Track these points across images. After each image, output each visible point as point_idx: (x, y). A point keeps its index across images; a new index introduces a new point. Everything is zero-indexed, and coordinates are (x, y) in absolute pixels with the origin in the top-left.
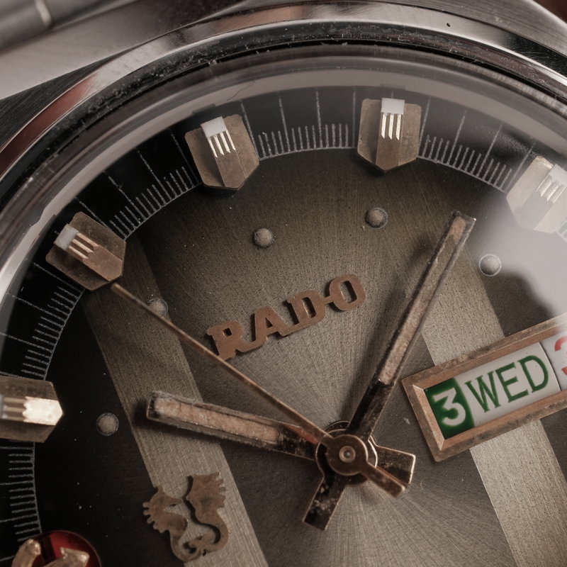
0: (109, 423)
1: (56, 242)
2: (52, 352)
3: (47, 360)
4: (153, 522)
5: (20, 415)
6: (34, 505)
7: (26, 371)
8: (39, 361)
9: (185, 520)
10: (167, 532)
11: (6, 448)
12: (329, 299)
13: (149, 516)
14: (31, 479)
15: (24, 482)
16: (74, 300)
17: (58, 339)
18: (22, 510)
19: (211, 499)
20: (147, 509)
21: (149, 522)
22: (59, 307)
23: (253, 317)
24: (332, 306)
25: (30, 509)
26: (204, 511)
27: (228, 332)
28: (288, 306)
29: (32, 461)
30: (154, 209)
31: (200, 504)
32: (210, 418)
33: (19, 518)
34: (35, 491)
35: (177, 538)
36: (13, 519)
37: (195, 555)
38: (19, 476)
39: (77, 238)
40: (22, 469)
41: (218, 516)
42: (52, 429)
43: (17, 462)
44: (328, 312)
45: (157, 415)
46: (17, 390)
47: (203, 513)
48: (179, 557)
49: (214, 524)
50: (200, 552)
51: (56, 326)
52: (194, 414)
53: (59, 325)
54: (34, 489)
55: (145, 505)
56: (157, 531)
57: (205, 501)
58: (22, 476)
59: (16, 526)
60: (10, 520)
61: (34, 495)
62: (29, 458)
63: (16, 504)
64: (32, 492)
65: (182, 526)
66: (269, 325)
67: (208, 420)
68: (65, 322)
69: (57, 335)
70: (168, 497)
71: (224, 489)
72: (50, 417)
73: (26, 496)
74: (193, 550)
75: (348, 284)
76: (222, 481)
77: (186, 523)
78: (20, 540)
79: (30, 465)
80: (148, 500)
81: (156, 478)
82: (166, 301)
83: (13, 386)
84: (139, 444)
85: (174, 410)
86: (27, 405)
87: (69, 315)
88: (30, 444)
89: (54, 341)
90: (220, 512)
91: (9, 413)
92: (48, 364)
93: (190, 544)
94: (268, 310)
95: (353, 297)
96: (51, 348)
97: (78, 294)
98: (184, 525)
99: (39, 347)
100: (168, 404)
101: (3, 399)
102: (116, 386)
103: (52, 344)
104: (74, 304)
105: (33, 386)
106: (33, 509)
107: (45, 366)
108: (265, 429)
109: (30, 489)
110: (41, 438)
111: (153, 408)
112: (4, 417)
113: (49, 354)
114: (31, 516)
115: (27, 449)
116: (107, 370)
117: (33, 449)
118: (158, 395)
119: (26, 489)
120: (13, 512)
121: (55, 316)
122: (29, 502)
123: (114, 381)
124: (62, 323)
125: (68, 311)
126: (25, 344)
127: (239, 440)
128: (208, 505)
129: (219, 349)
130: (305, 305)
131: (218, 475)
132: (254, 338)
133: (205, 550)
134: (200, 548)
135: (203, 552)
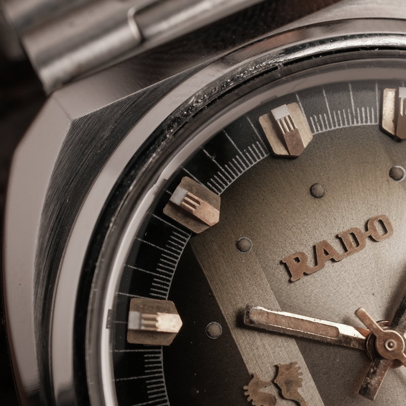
0: (215, 329)
1: (171, 199)
2: (171, 279)
3: (168, 286)
4: (252, 400)
5: (154, 326)
6: (164, 392)
7: (153, 294)
8: (162, 286)
9: (275, 397)
11: (142, 350)
12: (368, 233)
13: (248, 396)
14: (161, 372)
15: (157, 375)
16: (185, 241)
17: (174, 270)
18: (156, 395)
19: (293, 381)
20: (247, 390)
21: (249, 400)
22: (174, 246)
23: (314, 247)
24: (370, 237)
25: (161, 394)
26: (288, 390)
27: (297, 260)
28: (339, 239)
29: (161, 359)
30: (239, 173)
31: (284, 385)
32: (289, 322)
33: (154, 401)
34: (164, 381)
36: (150, 402)
38: (152, 371)
39: (188, 196)
40: (154, 365)
41: (298, 393)
42: (175, 335)
43: (151, 360)
44: (368, 242)
45: (252, 322)
46: (148, 308)
47: (287, 392)
49: (296, 399)
51: (172, 261)
52: (278, 320)
53: (175, 260)
54: (163, 380)
55: (245, 388)
57: (288, 383)
58: (154, 371)
60: (147, 403)
61: (164, 384)
62: (158, 357)
63: (151, 391)
64: (162, 382)
66: (326, 253)
67: (288, 324)
68: (179, 257)
69: (174, 267)
70: (261, 382)
71: (301, 374)
72: (174, 327)
73: (158, 385)
75: (381, 222)
76: (299, 368)
77: (276, 400)
79: (160, 362)
80: (247, 384)
81: (251, 368)
82: (251, 239)
83: (146, 305)
84: (237, 344)
85: (264, 318)
86: (159, 319)
87: (181, 252)
88: (159, 347)
90: (299, 390)
91: (146, 326)
92: (169, 288)
94: (325, 243)
95: (385, 231)
96: (170, 276)
97: (187, 237)
98: (274, 401)
99: (161, 276)
100: (260, 314)
101: (141, 315)
102: (218, 302)
103: (170, 273)
104: (185, 244)
105: (160, 305)
106: (164, 394)
107: (166, 290)
108: (329, 329)
109: (161, 380)
110: (168, 342)
111: (249, 317)
112: (143, 328)
113: (169, 281)
114: (163, 399)
115: (158, 350)
116: (211, 292)
117: (161, 351)
118: (251, 307)
119: (158, 380)
120: (150, 397)
121: (172, 253)
122: (160, 390)
123: (217, 298)
124: (177, 258)
125: (181, 250)
126: (152, 275)
127: (311, 337)
128: (291, 386)
129: (292, 273)
130: (351, 239)
131: (296, 363)
132: (316, 263)
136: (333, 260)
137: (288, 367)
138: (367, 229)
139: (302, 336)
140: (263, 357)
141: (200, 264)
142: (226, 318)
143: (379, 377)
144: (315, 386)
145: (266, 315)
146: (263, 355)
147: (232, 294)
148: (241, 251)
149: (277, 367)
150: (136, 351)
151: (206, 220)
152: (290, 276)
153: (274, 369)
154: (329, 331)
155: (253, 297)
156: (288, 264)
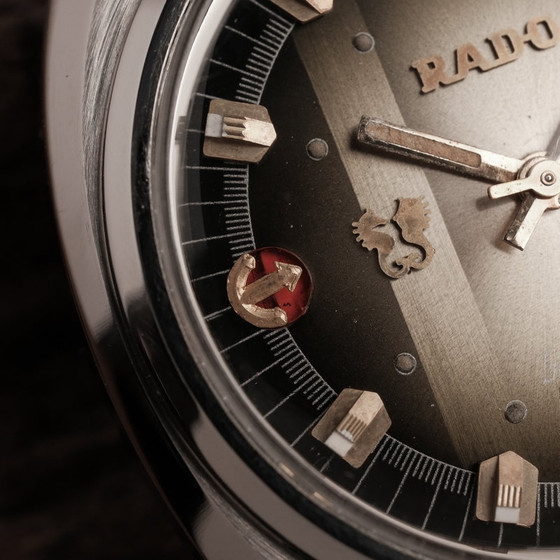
0: (319, 146)
2: (265, 80)
3: (260, 88)
4: (362, 241)
5: (240, 134)
6: (248, 223)
7: (240, 98)
8: (253, 89)
9: (392, 239)
10: (375, 250)
11: (222, 169)
12: (527, 38)
13: (358, 235)
14: (245, 198)
15: (239, 201)
16: (285, 32)
17: (270, 68)
18: (237, 227)
19: (417, 220)
20: (356, 228)
21: (358, 240)
22: (271, 38)
23: (456, 52)
24: (530, 43)
25: (244, 226)
27: (432, 65)
28: (488, 41)
29: (246, 181)
32: (417, 142)
33: (235, 234)
34: (249, 210)
35: (385, 255)
36: (229, 236)
37: (402, 272)
38: (234, 195)
40: (237, 188)
41: (423, 236)
42: (266, 149)
43: (232, 182)
44: (526, 48)
45: (367, 138)
47: (409, 233)
48: (387, 273)
49: (420, 244)
50: (406, 269)
51: (267, 58)
52: (402, 139)
53: (271, 56)
54: (248, 208)
55: (354, 224)
56: (366, 249)
58: (236, 195)
59: (231, 242)
60: (225, 236)
61: (248, 214)
62: (243, 179)
63: (232, 222)
64: (246, 211)
65: (389, 244)
67: (416, 144)
68: (277, 52)
69: (269, 64)
70: (376, 218)
71: (430, 212)
72: (265, 138)
73: (241, 214)
74: (401, 267)
75: (544, 24)
76: (427, 204)
77: (393, 242)
78: (235, 255)
79: (244, 185)
80: (357, 221)
81: (363, 202)
82: (373, 35)
83: (230, 109)
84: (347, 169)
85: (384, 134)
86: (246, 125)
87: (280, 47)
88: (242, 164)
89: (266, 70)
90: (425, 233)
91: (229, 133)
92: (261, 92)
93: (397, 262)
95: (550, 35)
96: (263, 76)
97: (289, 27)
98: (391, 244)
99: (252, 75)
100: (378, 129)
101: (223, 118)
102: (325, 114)
103: (264, 73)
104: (286, 36)
105: (249, 110)
106: (247, 226)
107: (258, 94)
108: (468, 155)
109: (244, 208)
110: (256, 158)
111: (364, 131)
112: (225, 135)
113: (262, 82)
114: (246, 233)
115: (242, 170)
116: (316, 99)
117: (247, 170)
118: (368, 119)
119: (241, 208)
120: (228, 229)
121: (268, 47)
122: (243, 220)
123: (323, 109)
124: (274, 54)
125: (279, 43)
126: (240, 73)
127: (445, 165)
128: (414, 226)
129: (424, 82)
130: (504, 42)
131: (423, 198)
132: (457, 72)
133: (411, 268)
134: (407, 266)
135: (409, 269)
136: (479, 70)
137: (412, 202)
138: (526, 32)
139: (432, 161)
140: (380, 188)
141: (305, 63)
142: (334, 135)
144: (446, 230)
145: (387, 131)
146: (380, 186)
147: (344, 105)
148: (359, 50)
149: (398, 202)
150: (214, 168)
151: (314, 4)
152: (421, 84)
153: (394, 205)
154: (469, 158)
155: (371, 110)
156: (419, 70)
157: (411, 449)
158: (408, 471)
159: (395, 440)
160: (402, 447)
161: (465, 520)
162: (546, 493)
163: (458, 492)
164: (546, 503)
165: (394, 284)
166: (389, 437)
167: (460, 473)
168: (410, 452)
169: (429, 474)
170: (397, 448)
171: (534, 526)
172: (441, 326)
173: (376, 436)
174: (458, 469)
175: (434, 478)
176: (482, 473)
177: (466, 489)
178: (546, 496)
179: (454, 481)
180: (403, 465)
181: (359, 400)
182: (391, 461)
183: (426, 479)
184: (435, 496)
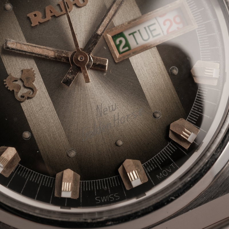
4: (8, 87)
10: (13, 91)
12: (74, 2)
13: (6, 85)
19: (30, 78)
20: (5, 82)
21: (6, 87)
24: (75, 5)
28: (58, 5)
35: (17, 93)
37: (24, 99)
41: (33, 84)
44: (74, 8)
45: (8, 48)
47: (27, 83)
48: (18, 99)
49: (31, 87)
50: (26, 98)
52: (22, 47)
55: (4, 80)
56: (9, 90)
57: (28, 79)
65: (19, 88)
66: (51, 12)
70: (13, 77)
71: (35, 74)
74: (24, 97)
77: (20, 87)
80: (6, 79)
81: (9, 71)
82: (12, 4)
85: (15, 46)
90: (34, 83)
93: (22, 95)
94: (51, 7)
95: (84, 1)
100: (12, 44)
108: (50, 51)
111: (6, 45)
127: (40, 56)
129: (32, 22)
131: (32, 69)
132: (45, 17)
133: (28, 97)
134: (26, 96)
135: (27, 98)
136: (55, 16)
137: (28, 71)
139: (35, 55)
143: (74, 75)
144: (43, 81)
145: (16, 44)
146: (16, 64)
148: (6, 11)
149: (22, 71)
152: (31, 23)
154: (50, 53)
156: (30, 18)
157: (29, 170)
158: (28, 178)
159: (23, 166)
160: (26, 169)
161: (51, 197)
162: (84, 185)
163: (49, 186)
164: (84, 189)
165: (22, 104)
166: (20, 165)
167: (49, 178)
168: (29, 171)
169: (36, 179)
170: (24, 170)
171: (79, 198)
172: (41, 120)
173: (14, 165)
174: (49, 177)
175: (39, 181)
176: (57, 178)
177: (52, 185)
178: (84, 186)
179: (47, 182)
180: (26, 176)
181: (6, 151)
182: (21, 175)
183: (35, 182)
184: (39, 188)
